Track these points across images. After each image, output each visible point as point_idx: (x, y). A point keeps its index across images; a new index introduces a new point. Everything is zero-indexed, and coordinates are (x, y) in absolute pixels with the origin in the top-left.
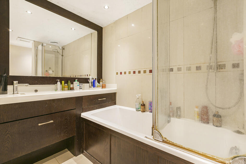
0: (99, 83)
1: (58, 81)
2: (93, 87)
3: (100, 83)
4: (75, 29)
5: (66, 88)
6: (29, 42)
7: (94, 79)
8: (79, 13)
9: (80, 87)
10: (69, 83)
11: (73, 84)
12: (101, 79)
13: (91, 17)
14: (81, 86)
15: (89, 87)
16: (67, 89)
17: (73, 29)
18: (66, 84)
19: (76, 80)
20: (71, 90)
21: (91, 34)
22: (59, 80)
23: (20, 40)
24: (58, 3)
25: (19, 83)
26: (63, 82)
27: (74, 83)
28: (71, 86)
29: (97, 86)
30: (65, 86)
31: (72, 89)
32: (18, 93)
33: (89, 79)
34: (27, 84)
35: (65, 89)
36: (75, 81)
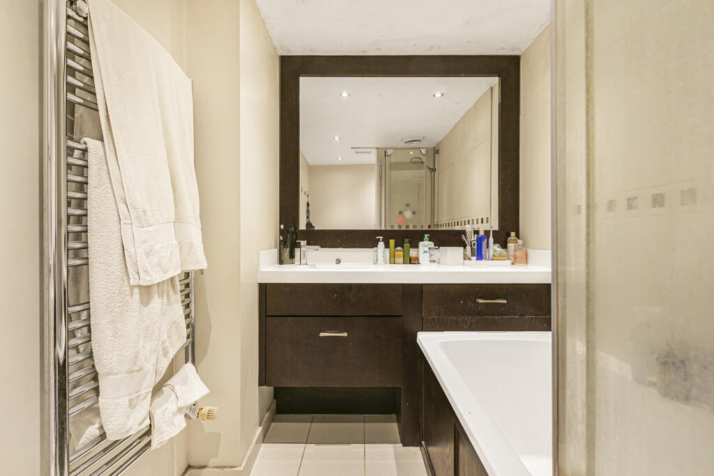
0: (504, 246)
1: (379, 240)
2: (477, 259)
3: (509, 245)
4: (442, 95)
5: (399, 257)
6: (370, 152)
7: (482, 233)
8: (431, 47)
9: (431, 256)
10: (407, 245)
11: (417, 247)
12: (513, 234)
13: (468, 42)
14: (432, 253)
15: (464, 259)
16: (401, 260)
17: (438, 95)
18: (399, 248)
19: (426, 236)
20: (410, 263)
21: (492, 90)
22: (381, 238)
23: (356, 152)
24: (378, 49)
25: (308, 244)
26: (392, 242)
27: (421, 244)
28: (413, 253)
29: (494, 255)
30: (397, 253)
31: (413, 261)
32: (306, 264)
33: (464, 232)
34: (317, 247)
35: (396, 261)
36: (423, 241)
